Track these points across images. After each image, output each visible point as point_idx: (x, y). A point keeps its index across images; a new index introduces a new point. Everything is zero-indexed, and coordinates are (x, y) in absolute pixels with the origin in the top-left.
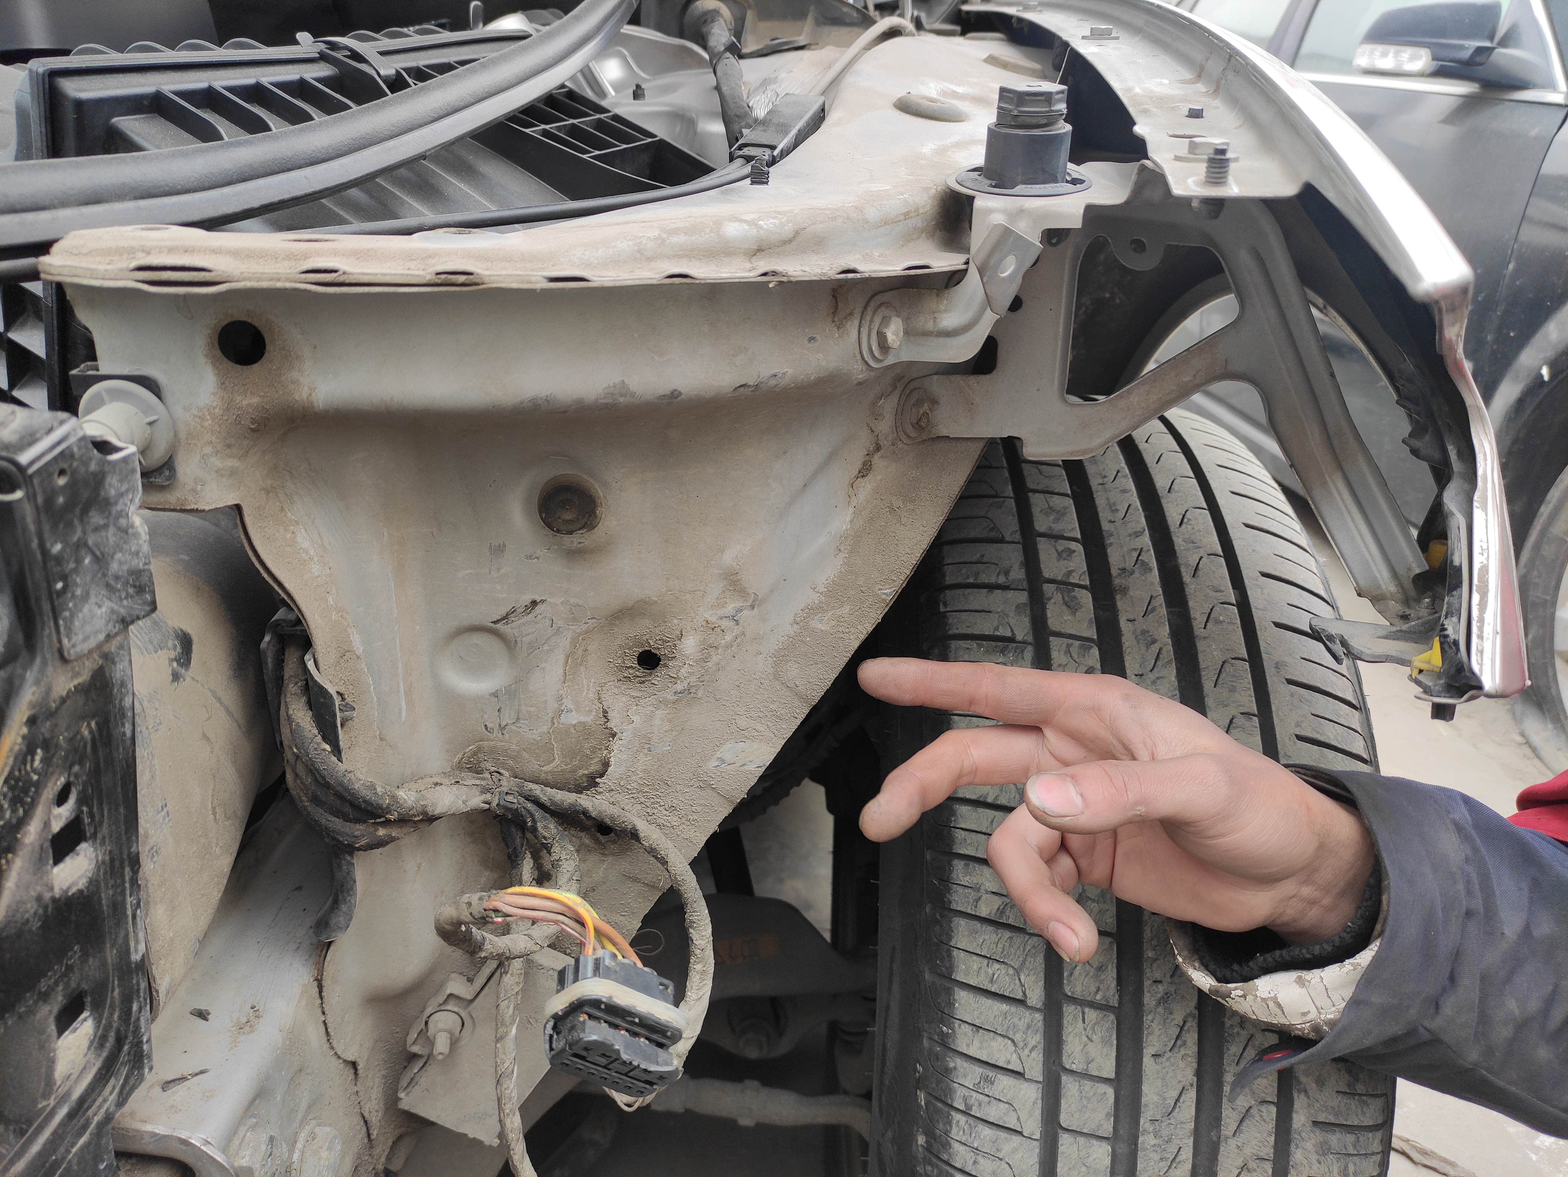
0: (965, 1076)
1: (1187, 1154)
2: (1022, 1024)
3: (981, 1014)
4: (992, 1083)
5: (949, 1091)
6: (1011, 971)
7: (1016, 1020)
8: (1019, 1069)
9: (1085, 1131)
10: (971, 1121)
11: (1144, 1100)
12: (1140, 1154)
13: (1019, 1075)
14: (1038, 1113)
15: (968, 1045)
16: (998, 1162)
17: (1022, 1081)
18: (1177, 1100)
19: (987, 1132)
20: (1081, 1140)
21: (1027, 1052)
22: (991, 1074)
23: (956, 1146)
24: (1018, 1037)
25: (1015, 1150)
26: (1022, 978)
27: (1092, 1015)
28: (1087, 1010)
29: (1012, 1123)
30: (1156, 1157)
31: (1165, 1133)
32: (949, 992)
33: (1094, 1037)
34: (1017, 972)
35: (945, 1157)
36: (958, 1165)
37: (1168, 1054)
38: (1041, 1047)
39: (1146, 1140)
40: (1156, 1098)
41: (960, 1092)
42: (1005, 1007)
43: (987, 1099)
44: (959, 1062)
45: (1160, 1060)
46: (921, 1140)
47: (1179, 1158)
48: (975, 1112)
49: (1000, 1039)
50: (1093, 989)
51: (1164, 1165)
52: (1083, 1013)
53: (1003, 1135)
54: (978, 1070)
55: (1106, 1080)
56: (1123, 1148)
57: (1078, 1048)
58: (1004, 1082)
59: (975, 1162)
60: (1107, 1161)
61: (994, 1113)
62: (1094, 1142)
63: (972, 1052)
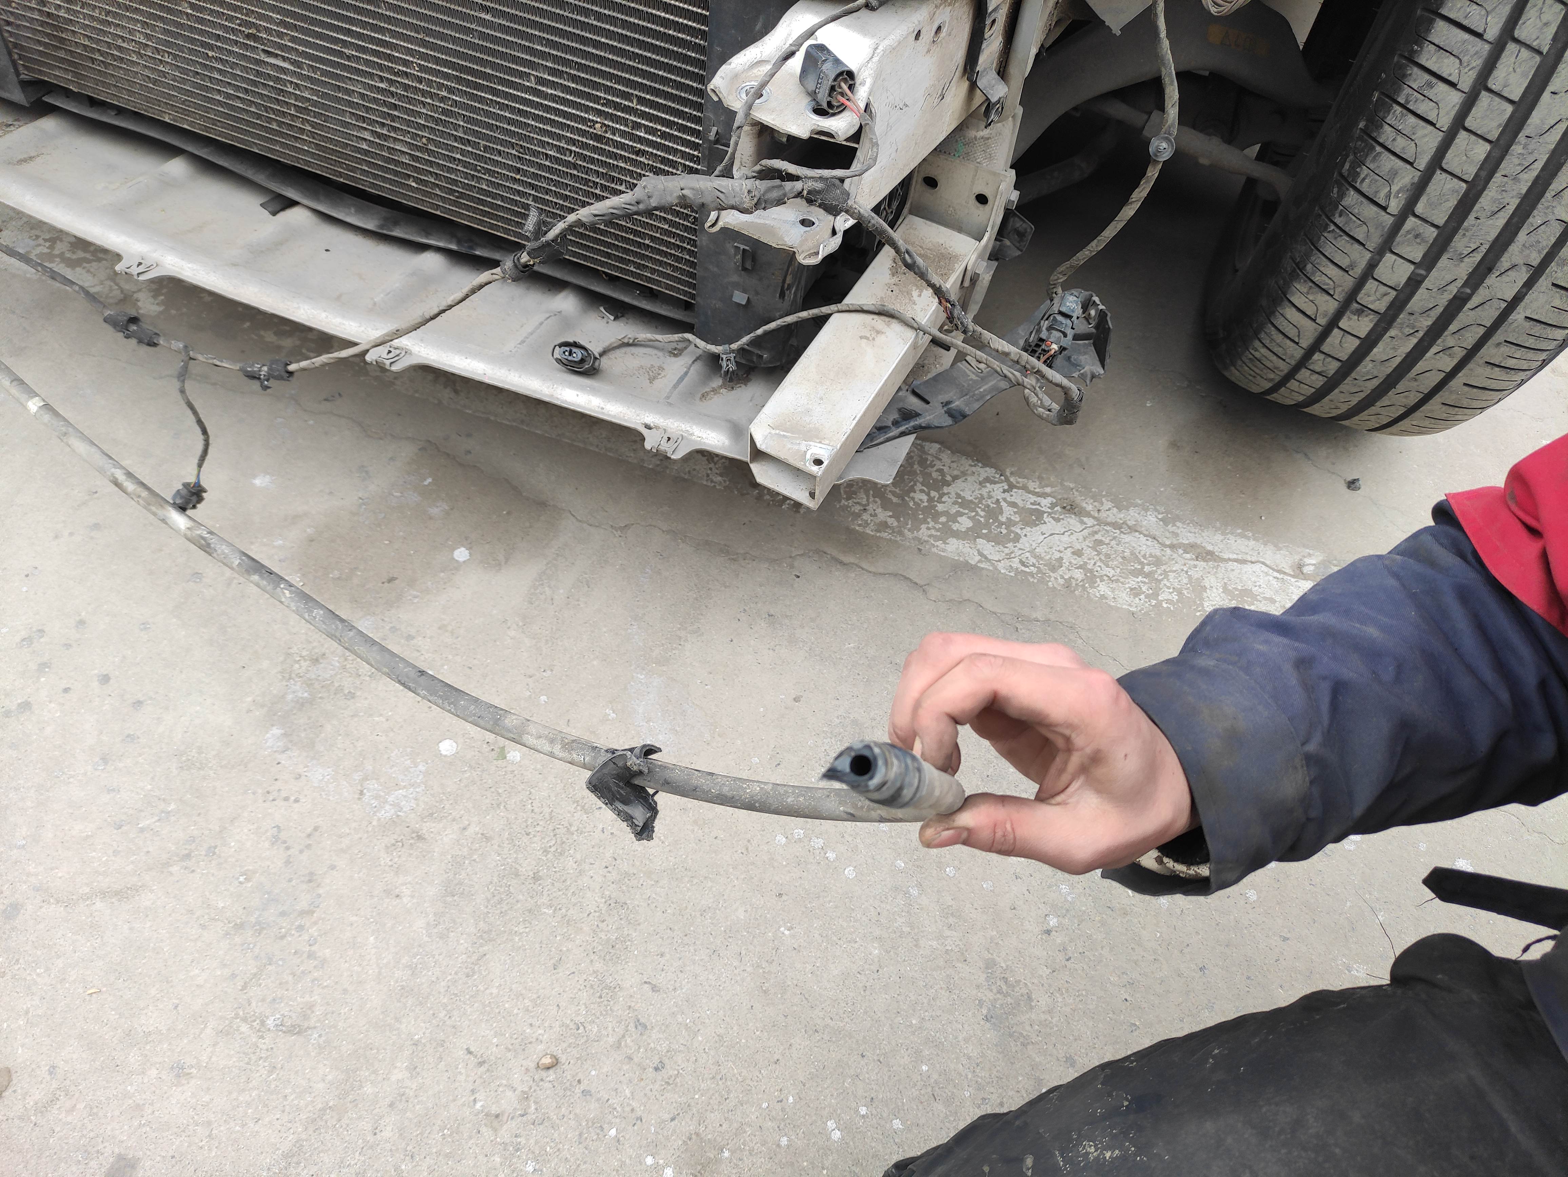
0: (1415, 80)
1: (1539, 166)
2: (1472, 51)
3: (1448, 39)
4: (1432, 87)
5: (1399, 90)
6: (1483, 12)
7: (1470, 47)
8: (1455, 80)
9: (1479, 132)
10: (1405, 111)
11: (1529, 121)
12: (1507, 157)
13: (1453, 85)
14: (1453, 113)
15: (1427, 60)
16: (1410, 142)
17: (1453, 89)
18: (1552, 127)
19: (1412, 120)
20: (1473, 138)
21: (1466, 70)
22: (1434, 80)
23: (1386, 127)
24: (1465, 59)
25: (1425, 136)
26: (1489, 18)
27: (1525, 53)
28: (1523, 50)
29: (1432, 117)
30: (1517, 161)
31: (1531, 147)
32: (1431, 22)
33: (1518, 70)
34: (1488, 13)
35: (1374, 134)
36: (1381, 141)
37: (1563, 94)
38: (1479, 68)
39: (1516, 149)
40: (1538, 122)
41: (1407, 90)
42: (1466, 36)
43: (1423, 98)
44: (1416, 70)
45: (1555, 96)
46: (1362, 125)
47: (1530, 168)
48: (1411, 106)
49: (1452, 58)
50: (1534, 37)
51: (1520, 168)
52: (1519, 51)
53: (1422, 123)
54: (1427, 77)
55: (1511, 102)
56: (1496, 154)
57: (1504, 75)
58: (1442, 87)
59: (1394, 140)
60: (1482, 157)
61: (1423, 108)
62: (1481, 141)
63: (1428, 64)
